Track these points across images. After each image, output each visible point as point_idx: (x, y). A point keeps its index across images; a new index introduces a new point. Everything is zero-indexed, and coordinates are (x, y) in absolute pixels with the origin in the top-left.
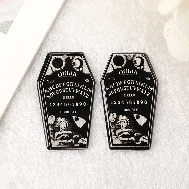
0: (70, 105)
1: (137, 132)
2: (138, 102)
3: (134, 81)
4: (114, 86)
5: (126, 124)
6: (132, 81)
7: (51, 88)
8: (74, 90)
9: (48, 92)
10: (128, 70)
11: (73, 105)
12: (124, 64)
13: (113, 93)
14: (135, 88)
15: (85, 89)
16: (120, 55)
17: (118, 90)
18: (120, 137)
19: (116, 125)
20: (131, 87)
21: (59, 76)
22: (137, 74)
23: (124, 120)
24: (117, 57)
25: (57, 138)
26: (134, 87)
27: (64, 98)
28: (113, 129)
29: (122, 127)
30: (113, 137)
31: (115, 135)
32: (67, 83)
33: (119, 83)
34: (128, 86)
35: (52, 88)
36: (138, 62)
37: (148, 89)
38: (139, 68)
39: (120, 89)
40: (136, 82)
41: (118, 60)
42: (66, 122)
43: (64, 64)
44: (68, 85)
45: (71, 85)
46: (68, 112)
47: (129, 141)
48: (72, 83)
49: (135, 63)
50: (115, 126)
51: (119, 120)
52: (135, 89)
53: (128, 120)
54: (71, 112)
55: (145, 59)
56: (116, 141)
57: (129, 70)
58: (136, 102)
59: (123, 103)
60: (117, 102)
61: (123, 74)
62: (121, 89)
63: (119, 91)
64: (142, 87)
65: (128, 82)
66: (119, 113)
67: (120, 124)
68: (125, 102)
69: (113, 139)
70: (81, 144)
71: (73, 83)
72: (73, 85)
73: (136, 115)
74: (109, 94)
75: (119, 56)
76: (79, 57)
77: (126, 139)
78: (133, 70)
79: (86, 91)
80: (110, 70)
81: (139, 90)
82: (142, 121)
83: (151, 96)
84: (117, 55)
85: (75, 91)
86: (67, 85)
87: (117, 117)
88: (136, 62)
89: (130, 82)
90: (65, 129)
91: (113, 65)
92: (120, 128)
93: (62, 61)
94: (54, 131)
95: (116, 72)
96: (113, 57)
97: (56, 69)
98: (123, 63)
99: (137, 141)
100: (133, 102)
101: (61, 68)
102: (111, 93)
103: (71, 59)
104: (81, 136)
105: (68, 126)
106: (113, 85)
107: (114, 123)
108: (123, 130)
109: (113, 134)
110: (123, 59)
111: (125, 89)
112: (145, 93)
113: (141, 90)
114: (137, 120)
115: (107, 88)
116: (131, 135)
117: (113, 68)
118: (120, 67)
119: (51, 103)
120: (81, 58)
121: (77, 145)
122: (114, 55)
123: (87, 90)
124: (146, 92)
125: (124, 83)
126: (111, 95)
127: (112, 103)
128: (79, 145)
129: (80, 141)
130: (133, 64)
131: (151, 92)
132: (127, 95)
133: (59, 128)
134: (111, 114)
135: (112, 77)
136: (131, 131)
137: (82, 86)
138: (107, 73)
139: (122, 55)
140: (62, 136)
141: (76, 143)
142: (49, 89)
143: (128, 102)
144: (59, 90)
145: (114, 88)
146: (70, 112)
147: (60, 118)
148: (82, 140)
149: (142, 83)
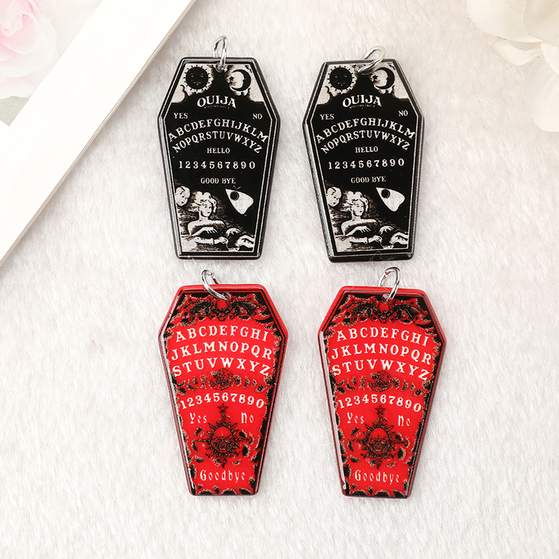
0: (220, 166)
1: (386, 225)
2: (384, 163)
3: (374, 119)
4: (333, 131)
5: (363, 210)
6: (370, 119)
7: (181, 130)
8: (230, 134)
9: (176, 137)
10: (360, 98)
11: (228, 167)
12: (352, 85)
13: (332, 146)
14: (377, 133)
15: (254, 134)
16: (343, 66)
17: (343, 140)
18: (351, 236)
19: (340, 213)
20: (370, 132)
21: (199, 105)
22: (379, 104)
23: (356, 201)
24: (336, 70)
25: (193, 234)
26: (375, 132)
27: (209, 151)
28: (334, 220)
29: (353, 215)
30: (335, 236)
31: (340, 232)
32: (215, 121)
33: (343, 124)
34: (362, 131)
35: (183, 130)
36: (382, 79)
37: (405, 134)
38: (383, 91)
39: (346, 137)
40: (380, 120)
41: (339, 76)
42: (213, 201)
43: (211, 80)
44: (218, 124)
45: (223, 125)
46: (215, 181)
47: (370, 244)
48: (226, 121)
49: (375, 82)
50: (339, 215)
51: (348, 201)
52: (377, 137)
53: (364, 200)
54: (224, 181)
55: (395, 72)
56: (343, 246)
57: (363, 96)
58: (380, 163)
59: (354, 166)
60: (341, 165)
61: (350, 106)
62: (349, 137)
63: (344, 142)
64: (391, 132)
65: (361, 121)
66: (346, 187)
67: (349, 209)
68: (357, 164)
69: (336, 240)
70: (243, 248)
71: (228, 121)
72: (227, 126)
73: (382, 189)
74: (324, 149)
75: (340, 68)
76: (242, 67)
77: (364, 240)
78: (371, 97)
79: (254, 139)
80: (323, 99)
81: (387, 138)
82: (394, 201)
83: (411, 148)
84: (337, 66)
85: (233, 137)
86: (215, 124)
87: (343, 195)
88: (378, 79)
89: (366, 122)
90: (210, 215)
91: (329, 87)
92: (351, 218)
93: (206, 75)
94: (186, 219)
95: (335, 102)
96: (329, 72)
97: (194, 91)
98: (351, 82)
99: (386, 242)
100: (374, 164)
101: (204, 89)
102: (327, 146)
103: (226, 70)
104: (243, 232)
105: (216, 210)
106: (331, 130)
107: (337, 208)
108: (356, 223)
109: (335, 230)
110: (351, 74)
111: (356, 137)
112: (398, 144)
113: (390, 138)
114: (384, 200)
115: (318, 136)
116: (373, 230)
117: (330, 93)
118: (344, 91)
119: (181, 162)
120: (246, 70)
121: (234, 250)
122: (331, 67)
123: (257, 136)
124: (400, 142)
125: (354, 125)
126: (327, 149)
127: (330, 168)
128: (238, 249)
129: (240, 242)
130: (372, 84)
131: (412, 141)
132: (362, 150)
133: (197, 214)
134: (330, 190)
135: (329, 113)
136: (373, 223)
137: (247, 128)
138: (318, 105)
139: (348, 66)
140: (203, 229)
141: (232, 245)
142: (179, 132)
143: (365, 163)
144: (200, 134)
145: (334, 136)
146: (221, 181)
147: (199, 193)
148: (246, 239)
149: (392, 123)
